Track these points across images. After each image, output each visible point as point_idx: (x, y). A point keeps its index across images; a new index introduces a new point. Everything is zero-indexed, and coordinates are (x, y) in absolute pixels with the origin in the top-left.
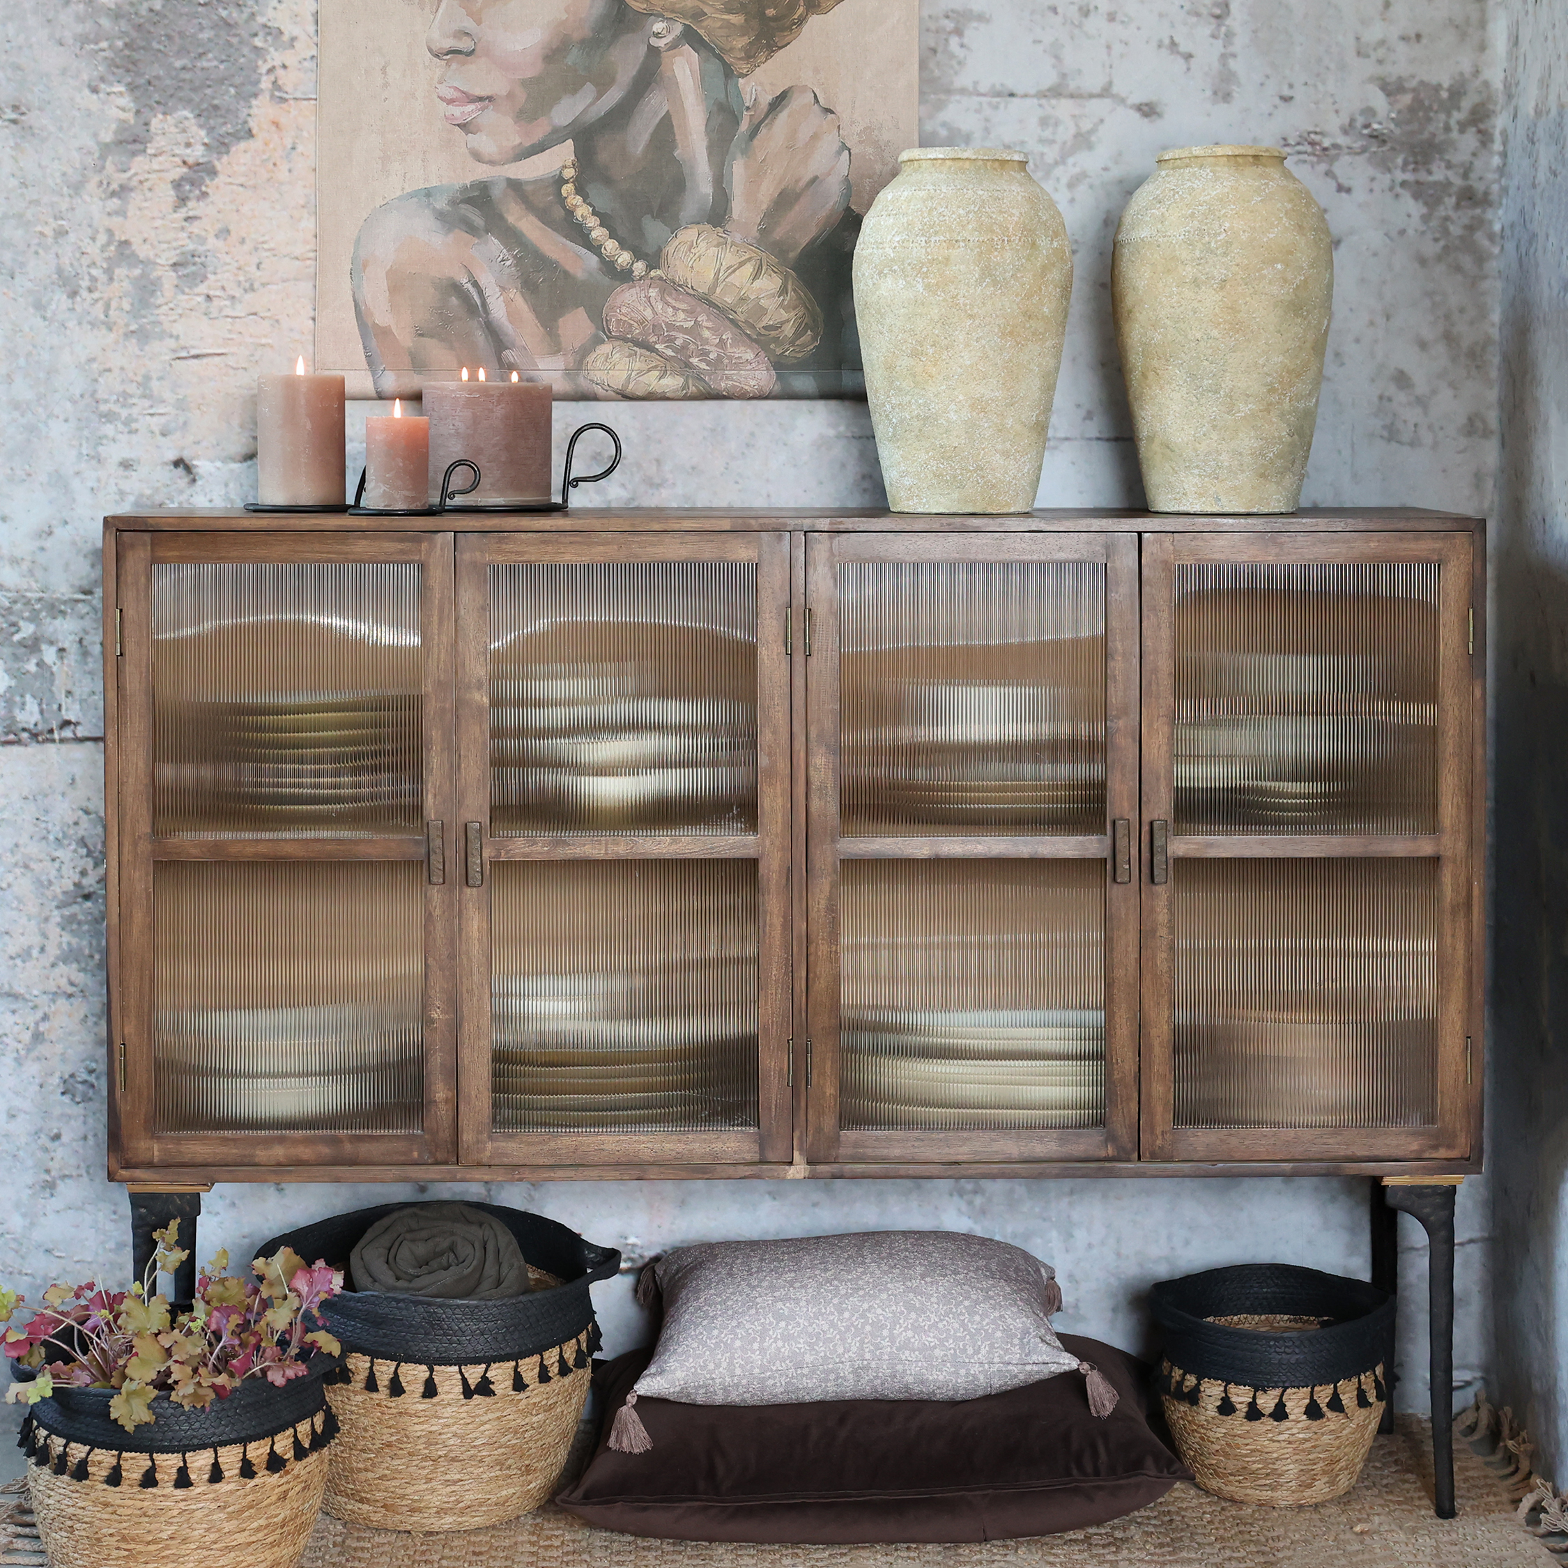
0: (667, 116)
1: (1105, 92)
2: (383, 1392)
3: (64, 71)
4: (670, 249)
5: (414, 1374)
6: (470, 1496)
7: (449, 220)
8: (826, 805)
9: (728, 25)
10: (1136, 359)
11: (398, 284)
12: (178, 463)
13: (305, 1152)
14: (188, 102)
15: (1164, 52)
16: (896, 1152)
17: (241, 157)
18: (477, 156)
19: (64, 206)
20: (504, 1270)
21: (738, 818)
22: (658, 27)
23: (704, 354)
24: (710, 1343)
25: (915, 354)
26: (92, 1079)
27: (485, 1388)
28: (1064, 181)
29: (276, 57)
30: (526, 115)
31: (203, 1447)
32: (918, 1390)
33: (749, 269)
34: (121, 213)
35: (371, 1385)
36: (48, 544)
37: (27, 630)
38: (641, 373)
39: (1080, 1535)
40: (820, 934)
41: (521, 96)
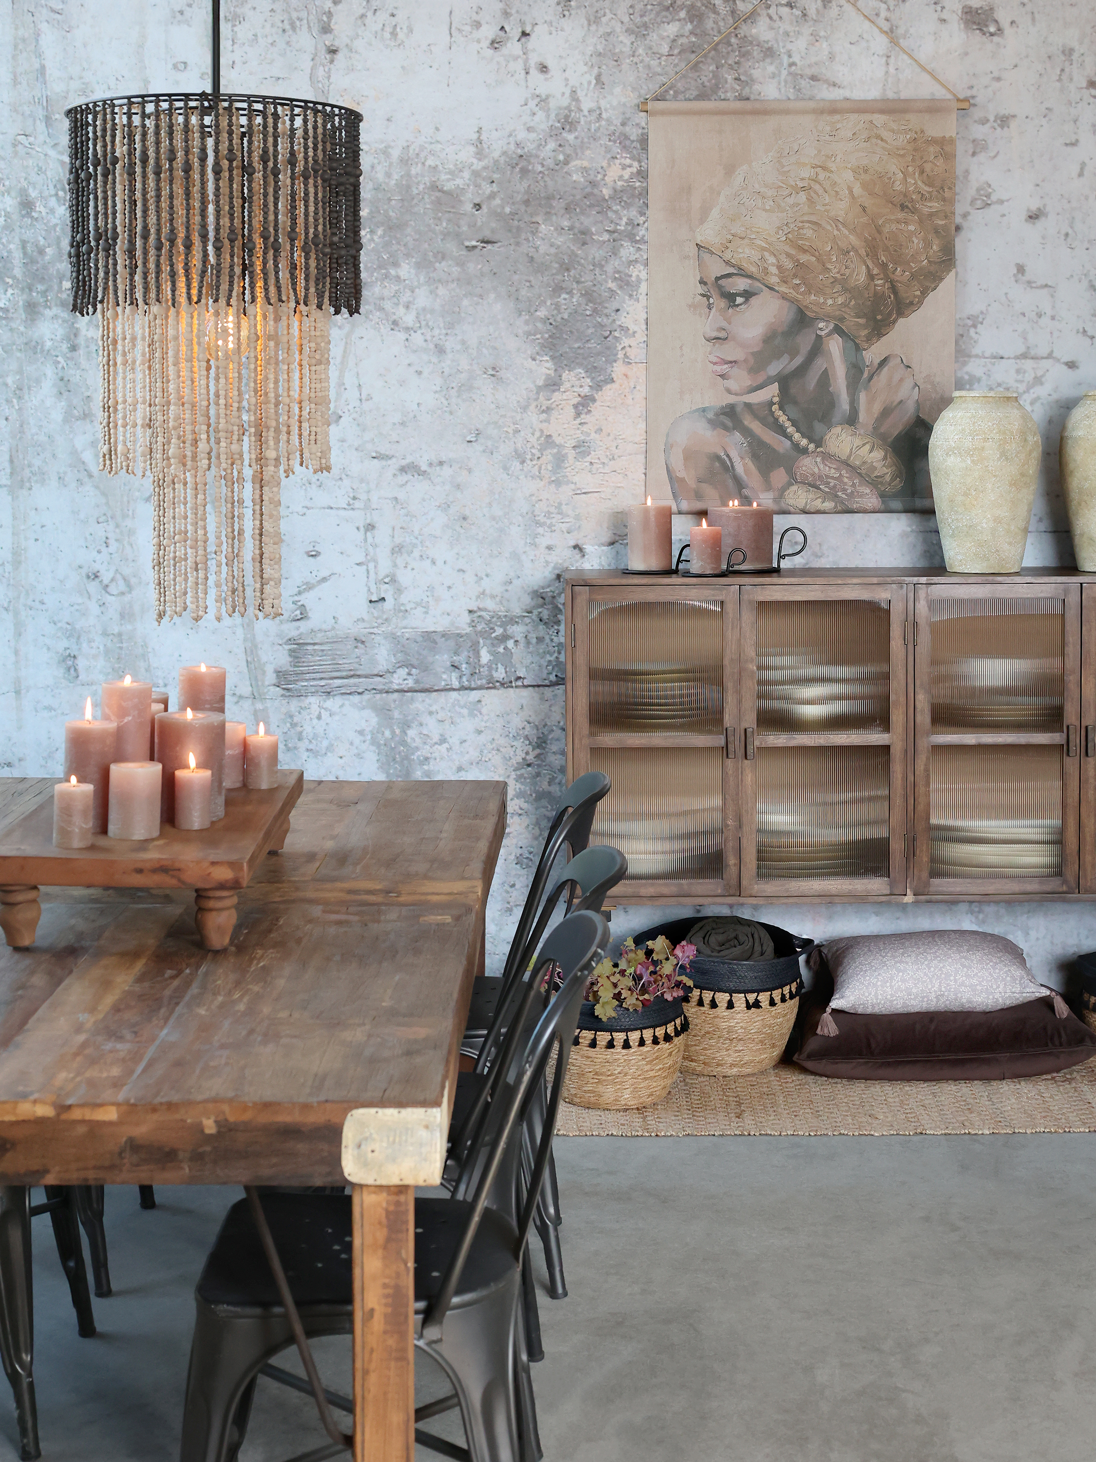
0: (826, 372)
1: (1050, 356)
2: (706, 1008)
3: (518, 350)
4: (827, 437)
5: (722, 998)
6: (747, 1058)
7: (714, 423)
8: (924, 718)
9: (858, 324)
10: (1074, 495)
11: (689, 456)
12: (576, 547)
13: (665, 891)
14: (580, 365)
15: (1080, 335)
16: (958, 889)
17: (608, 393)
18: (729, 391)
19: (518, 417)
20: (765, 948)
21: (879, 725)
22: (821, 325)
23: (844, 490)
24: (866, 983)
25: (966, 495)
26: (531, 856)
27: (757, 1004)
28: (1028, 401)
29: (626, 342)
30: (754, 370)
31: (636, 1029)
32: (968, 1007)
33: (868, 447)
34: (547, 421)
35: (701, 1003)
36: (510, 588)
37: (499, 631)
38: (813, 500)
39: (1049, 1077)
40: (920, 782)
41: (752, 361)
